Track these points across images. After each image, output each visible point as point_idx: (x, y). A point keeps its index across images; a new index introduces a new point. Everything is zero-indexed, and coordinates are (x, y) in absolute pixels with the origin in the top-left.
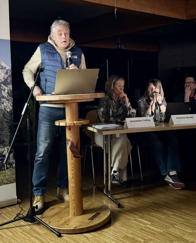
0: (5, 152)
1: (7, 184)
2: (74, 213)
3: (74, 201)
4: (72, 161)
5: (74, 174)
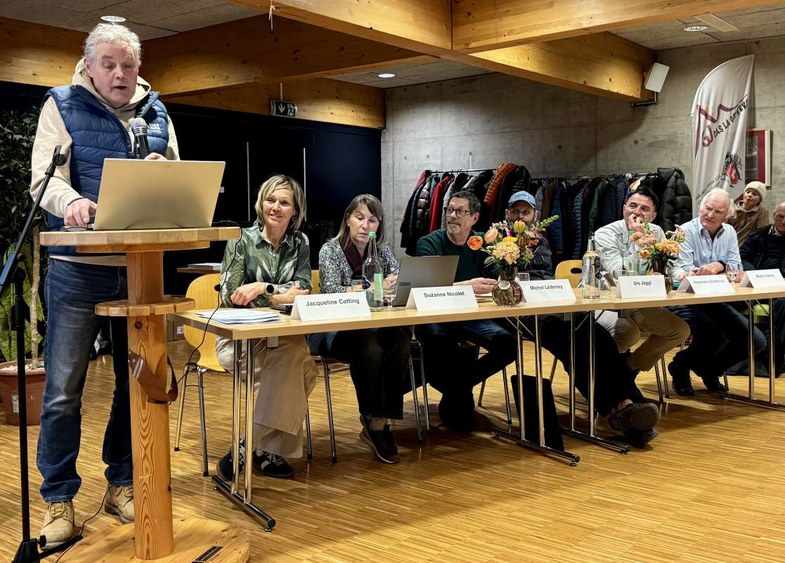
2: (148, 552)
3: (147, 520)
4: (144, 413)
5: (149, 447)
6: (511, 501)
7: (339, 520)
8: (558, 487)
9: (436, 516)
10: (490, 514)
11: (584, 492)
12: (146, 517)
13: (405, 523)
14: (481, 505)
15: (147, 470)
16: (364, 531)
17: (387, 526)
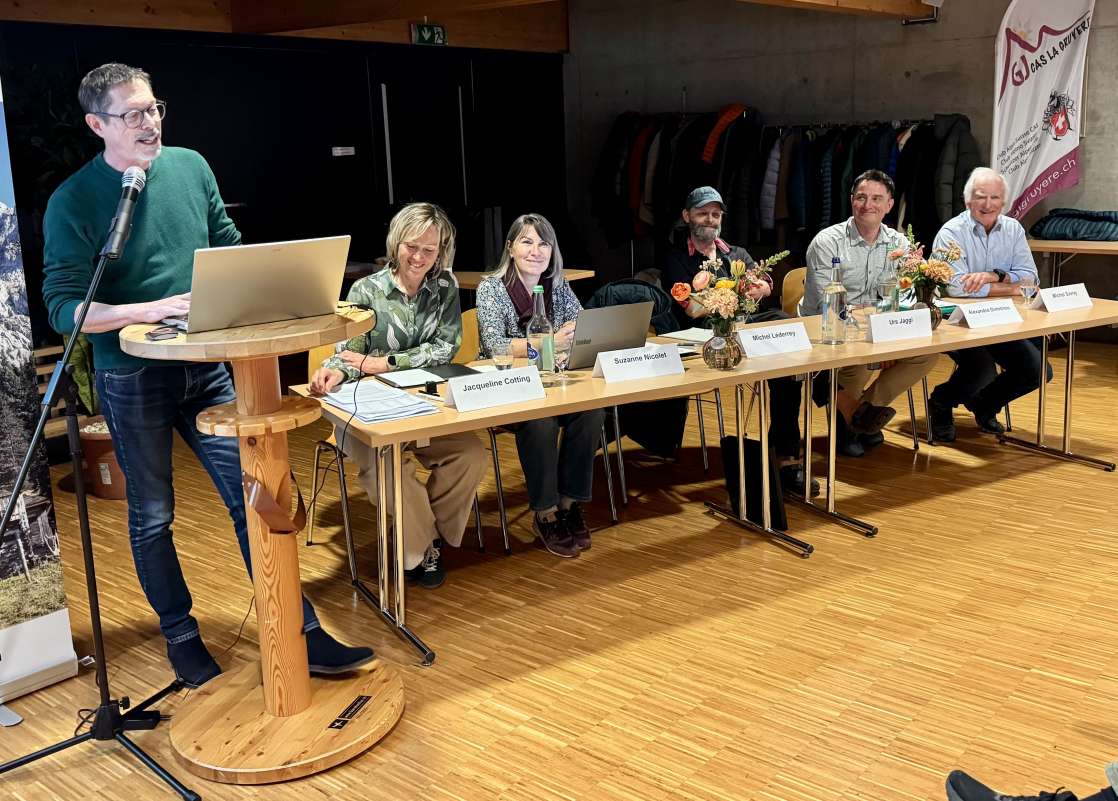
0: (16, 512)
2: (281, 708)
3: (277, 672)
4: (266, 547)
5: (275, 585)
6: (723, 614)
7: (513, 646)
8: (784, 592)
9: (630, 639)
10: (699, 636)
11: (817, 600)
12: (276, 667)
13: (593, 651)
14: (688, 620)
15: (274, 613)
16: (544, 664)
17: (571, 656)
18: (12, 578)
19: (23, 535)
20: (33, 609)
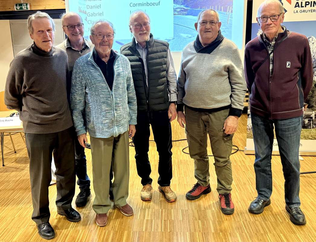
0: (312, 115)
1: (311, 139)
18: (308, 129)
19: (312, 121)
20: (311, 138)
